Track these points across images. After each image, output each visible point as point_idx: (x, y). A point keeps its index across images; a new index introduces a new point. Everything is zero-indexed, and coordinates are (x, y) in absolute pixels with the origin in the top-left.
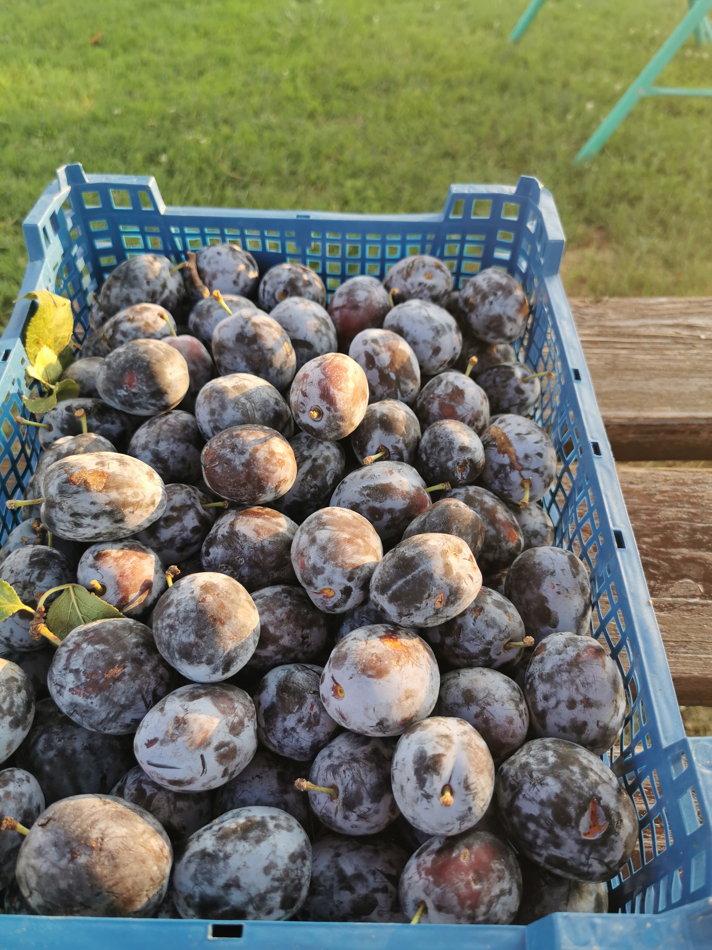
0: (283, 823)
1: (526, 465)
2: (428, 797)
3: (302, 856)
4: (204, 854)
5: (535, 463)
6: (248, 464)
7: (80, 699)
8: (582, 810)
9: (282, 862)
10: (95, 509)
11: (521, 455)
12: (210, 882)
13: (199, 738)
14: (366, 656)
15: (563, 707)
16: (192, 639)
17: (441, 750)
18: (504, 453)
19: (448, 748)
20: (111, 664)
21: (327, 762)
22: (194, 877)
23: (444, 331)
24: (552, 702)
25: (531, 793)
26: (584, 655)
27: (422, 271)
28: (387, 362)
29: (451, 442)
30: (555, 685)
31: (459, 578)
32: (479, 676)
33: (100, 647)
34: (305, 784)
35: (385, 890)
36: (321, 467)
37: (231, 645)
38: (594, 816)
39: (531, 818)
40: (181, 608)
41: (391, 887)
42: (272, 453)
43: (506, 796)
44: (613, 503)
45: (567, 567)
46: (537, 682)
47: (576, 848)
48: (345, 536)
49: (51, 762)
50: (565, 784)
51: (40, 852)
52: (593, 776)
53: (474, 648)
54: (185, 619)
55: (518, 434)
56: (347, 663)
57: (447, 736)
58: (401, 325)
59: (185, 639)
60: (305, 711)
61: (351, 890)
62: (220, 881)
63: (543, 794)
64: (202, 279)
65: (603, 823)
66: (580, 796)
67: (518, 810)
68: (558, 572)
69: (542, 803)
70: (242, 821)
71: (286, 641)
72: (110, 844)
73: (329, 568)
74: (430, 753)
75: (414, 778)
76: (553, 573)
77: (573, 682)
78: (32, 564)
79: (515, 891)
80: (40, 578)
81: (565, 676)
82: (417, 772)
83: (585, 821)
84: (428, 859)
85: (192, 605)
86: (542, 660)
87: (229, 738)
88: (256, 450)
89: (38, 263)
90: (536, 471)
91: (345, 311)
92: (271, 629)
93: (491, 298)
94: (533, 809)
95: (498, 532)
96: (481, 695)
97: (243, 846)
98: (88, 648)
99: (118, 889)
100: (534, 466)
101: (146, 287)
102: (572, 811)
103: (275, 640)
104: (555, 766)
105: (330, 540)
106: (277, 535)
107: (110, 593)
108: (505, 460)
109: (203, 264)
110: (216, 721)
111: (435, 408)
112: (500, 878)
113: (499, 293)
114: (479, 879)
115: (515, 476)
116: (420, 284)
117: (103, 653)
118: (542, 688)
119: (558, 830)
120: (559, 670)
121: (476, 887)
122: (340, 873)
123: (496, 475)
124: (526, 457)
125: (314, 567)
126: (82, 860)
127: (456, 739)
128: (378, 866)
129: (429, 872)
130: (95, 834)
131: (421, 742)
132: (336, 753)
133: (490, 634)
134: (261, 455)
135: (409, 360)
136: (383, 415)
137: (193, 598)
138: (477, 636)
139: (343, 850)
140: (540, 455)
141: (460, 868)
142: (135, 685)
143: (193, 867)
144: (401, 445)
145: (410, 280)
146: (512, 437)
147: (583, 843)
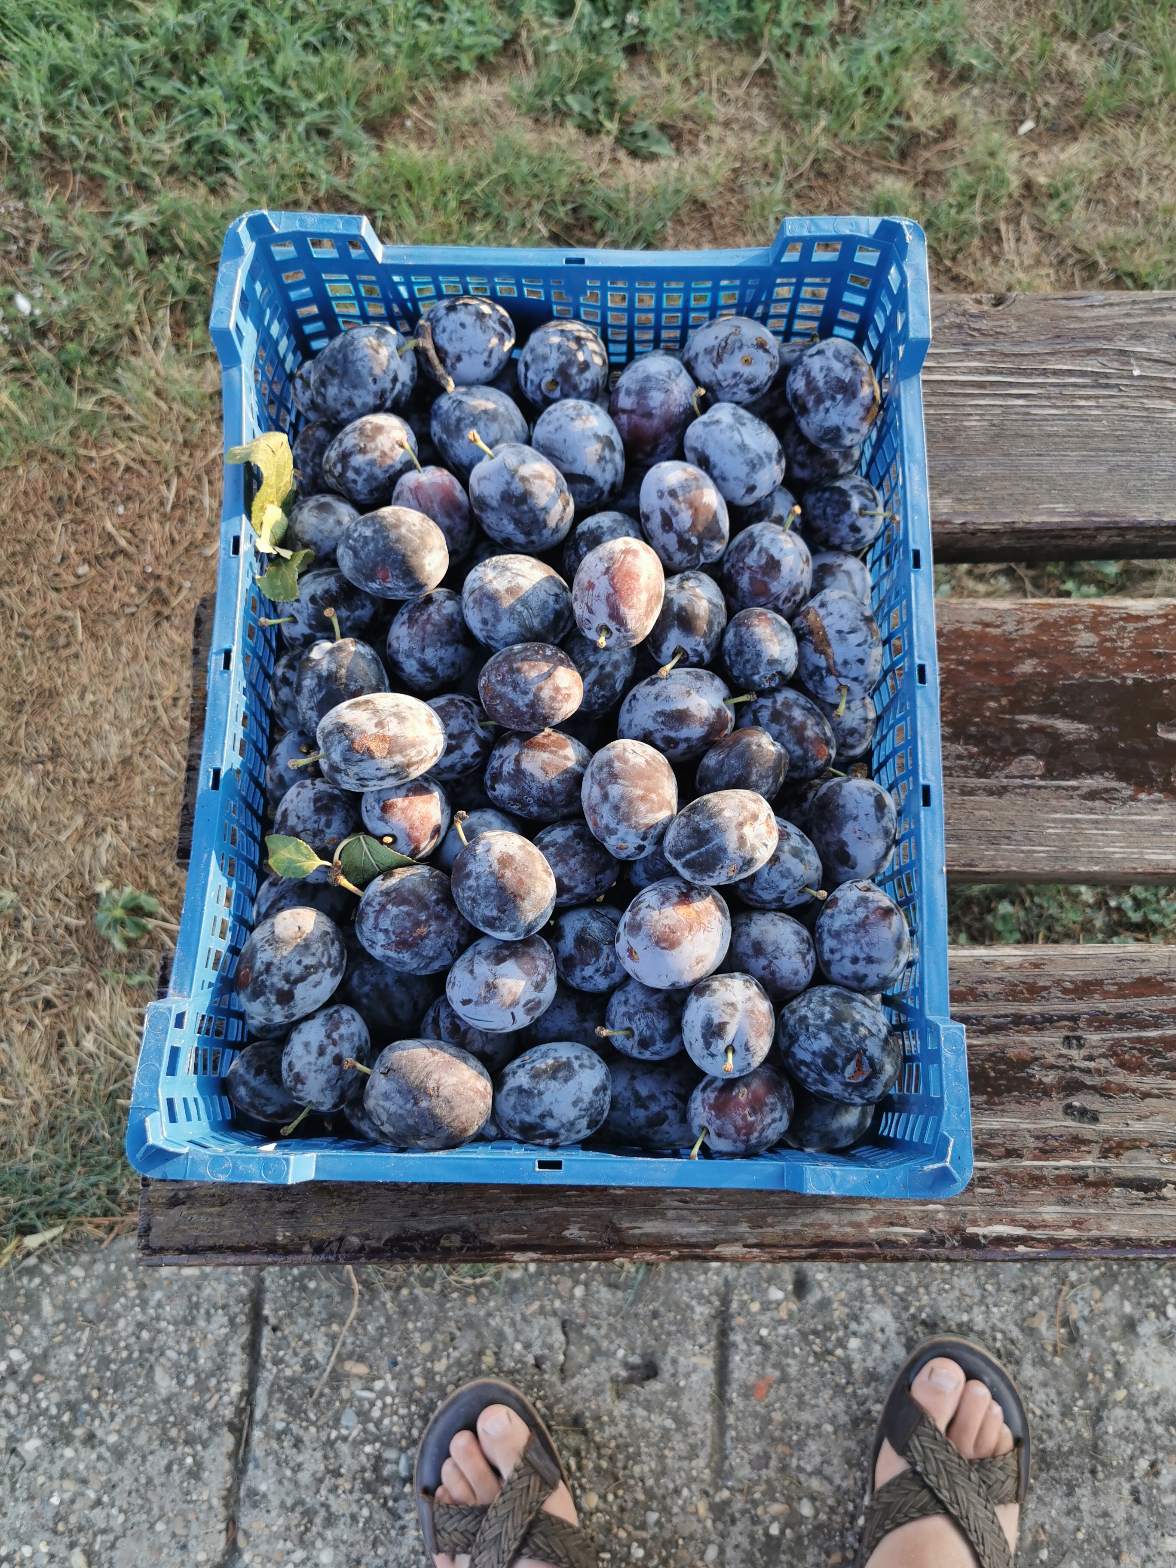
0: (586, 1062)
1: (844, 672)
2: (713, 1056)
3: (604, 1088)
4: (520, 1090)
5: (855, 670)
6: (532, 705)
7: (392, 954)
8: (848, 1061)
9: (587, 1096)
10: (380, 774)
11: (839, 660)
12: (528, 1112)
13: (509, 1000)
14: (660, 928)
15: (847, 962)
16: (495, 913)
17: (726, 1018)
18: (822, 652)
19: (732, 1016)
20: (417, 924)
21: (623, 1009)
22: (514, 1108)
23: (762, 464)
24: (837, 956)
25: (806, 1045)
26: (872, 918)
27: (739, 355)
28: (688, 525)
29: (758, 655)
30: (842, 942)
31: (754, 848)
32: (770, 927)
33: (404, 908)
34: (605, 1032)
35: (675, 1107)
36: (610, 676)
37: (531, 917)
38: (859, 1064)
39: (804, 1063)
40: (481, 882)
41: (680, 1105)
42: (557, 689)
43: (784, 1042)
44: (927, 747)
45: (872, 811)
46: (825, 936)
47: (840, 1087)
48: (639, 792)
49: (367, 996)
50: (836, 1040)
51: (386, 1096)
52: (863, 1031)
53: (767, 896)
54: (487, 895)
55: (839, 632)
56: (642, 933)
57: (732, 1005)
58: (708, 452)
59: (488, 913)
60: (602, 962)
61: (646, 1108)
62: (537, 1112)
63: (816, 1046)
64: (442, 361)
65: (867, 1070)
66: (848, 1050)
67: (793, 1055)
68: (862, 816)
69: (814, 1053)
70: (550, 1062)
71: (580, 889)
72: (445, 1092)
73: (622, 829)
74: (716, 1021)
75: (701, 1041)
76: (855, 818)
77: (858, 942)
78: (318, 810)
79: (786, 1117)
80: (328, 825)
81: (851, 936)
82: (704, 1036)
83: (850, 1069)
84: (711, 1096)
85: (491, 881)
86: (832, 916)
87: (533, 995)
88: (540, 689)
89: (234, 371)
90: (855, 679)
91: (635, 418)
92: (566, 881)
93: (828, 404)
94: (808, 1058)
95: (806, 751)
96: (770, 949)
97: (553, 1085)
98: (393, 910)
99: (456, 1124)
100: (853, 675)
101: (373, 387)
102: (839, 1062)
103: (569, 890)
104: (830, 1022)
105: (623, 798)
106: (566, 771)
107: (402, 843)
108: (822, 662)
109: (443, 340)
110: (523, 983)
111: (744, 582)
112: (772, 1110)
113: (839, 397)
114: (754, 1112)
115: (831, 682)
116: (735, 375)
117: (408, 914)
118: (829, 943)
119: (825, 1075)
120: (846, 929)
121: (751, 1119)
122: (636, 1094)
123: (811, 675)
124: (846, 663)
125: (607, 827)
126: (424, 1104)
127: (740, 1006)
128: (669, 1087)
129: (711, 1107)
130: (431, 1084)
131: (709, 1009)
132: (632, 1001)
133: (784, 885)
134: (546, 694)
135: (715, 515)
136: (682, 608)
137: (492, 873)
138: (771, 885)
139: (638, 1073)
140: (861, 661)
141: (738, 1104)
142: (441, 941)
143: (512, 1100)
144: (701, 648)
145: (721, 367)
146: (831, 634)
147: (847, 1085)
